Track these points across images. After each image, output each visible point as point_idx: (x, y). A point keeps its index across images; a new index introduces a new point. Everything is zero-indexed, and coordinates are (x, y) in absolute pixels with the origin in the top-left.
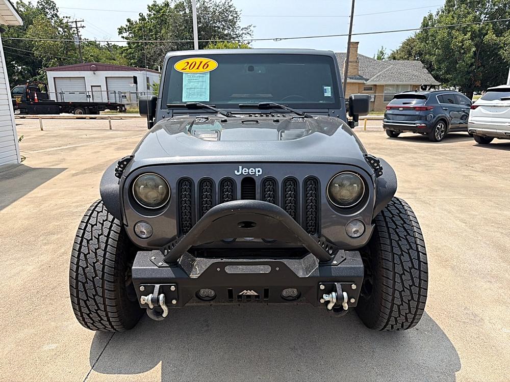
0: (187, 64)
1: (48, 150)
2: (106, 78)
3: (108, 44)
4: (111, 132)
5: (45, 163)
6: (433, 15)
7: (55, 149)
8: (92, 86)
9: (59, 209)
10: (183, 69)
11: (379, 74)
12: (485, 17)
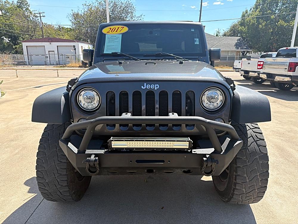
1: (18, 89)
2: (57, 46)
3: (59, 27)
4: (58, 79)
5: (16, 97)
6: (248, 10)
7: (23, 88)
8: (49, 51)
9: (20, 125)
11: (217, 45)
12: (278, 12)
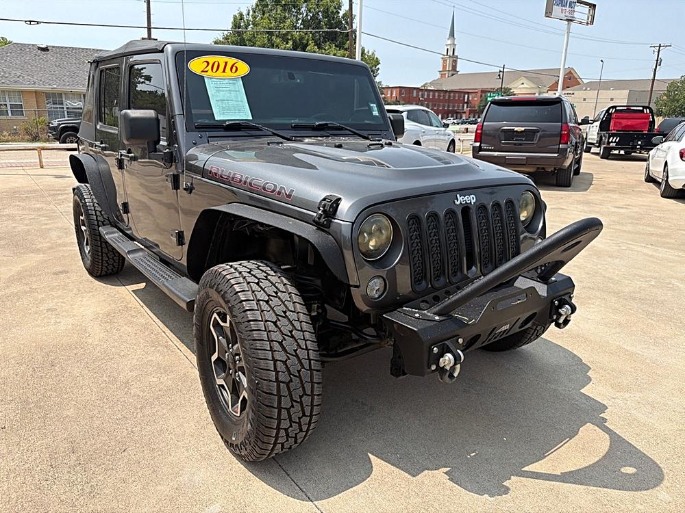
0: (206, 64)
6: (244, 14)
10: (202, 71)
